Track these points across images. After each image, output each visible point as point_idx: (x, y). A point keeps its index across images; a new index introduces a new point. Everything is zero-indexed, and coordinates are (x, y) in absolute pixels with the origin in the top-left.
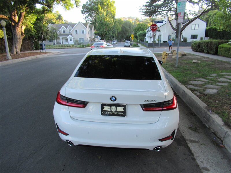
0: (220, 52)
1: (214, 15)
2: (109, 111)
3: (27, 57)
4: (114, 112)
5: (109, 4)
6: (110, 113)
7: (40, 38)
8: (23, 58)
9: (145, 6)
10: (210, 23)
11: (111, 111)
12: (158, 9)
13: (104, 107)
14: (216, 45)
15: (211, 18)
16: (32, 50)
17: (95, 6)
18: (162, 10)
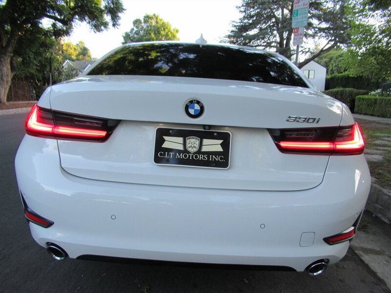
0: (359, 107)
1: (337, 58)
2: (179, 152)
3: (18, 109)
4: (194, 153)
5: (169, 33)
6: (182, 156)
7: (46, 81)
8: (11, 110)
9: (229, 37)
10: (332, 70)
11: (185, 151)
12: (250, 42)
13: (165, 138)
14: (352, 96)
15: (332, 62)
16: (30, 100)
17: (146, 36)
18: (256, 44)
